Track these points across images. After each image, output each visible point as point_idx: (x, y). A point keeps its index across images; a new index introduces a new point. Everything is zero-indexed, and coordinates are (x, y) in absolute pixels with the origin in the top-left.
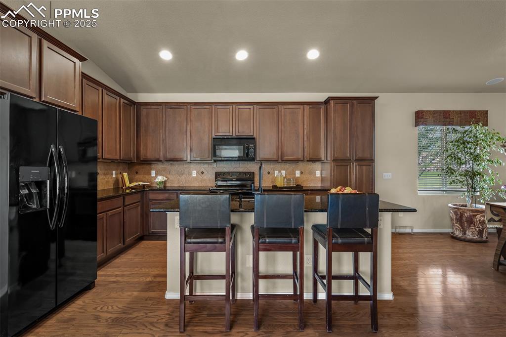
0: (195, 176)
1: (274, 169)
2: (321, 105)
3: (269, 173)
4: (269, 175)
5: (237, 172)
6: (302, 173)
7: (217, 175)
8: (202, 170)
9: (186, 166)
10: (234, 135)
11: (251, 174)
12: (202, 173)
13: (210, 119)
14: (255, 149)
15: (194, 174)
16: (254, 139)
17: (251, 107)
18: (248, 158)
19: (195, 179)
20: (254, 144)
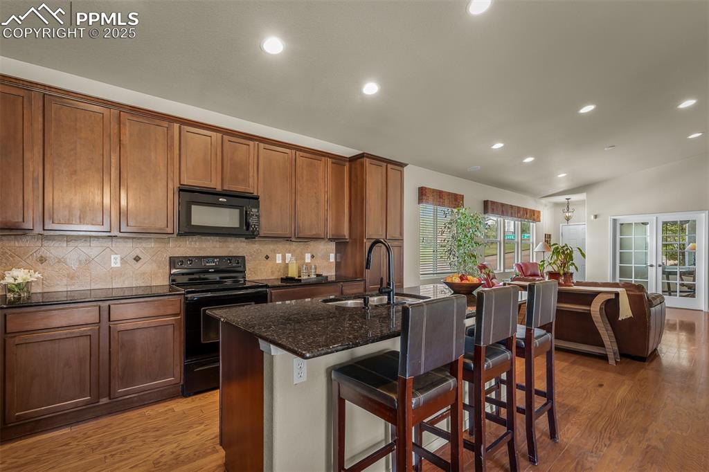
0: (119, 265)
1: (275, 252)
2: (345, 161)
3: (267, 257)
4: (268, 261)
5: (216, 257)
6: (313, 257)
7: (173, 262)
8: (137, 252)
9: (94, 243)
10: (219, 188)
11: (241, 260)
12: (137, 259)
13: (169, 147)
14: (258, 216)
15: (115, 262)
16: (257, 198)
17: (251, 143)
18: (247, 231)
19: (114, 274)
20: (257, 207)
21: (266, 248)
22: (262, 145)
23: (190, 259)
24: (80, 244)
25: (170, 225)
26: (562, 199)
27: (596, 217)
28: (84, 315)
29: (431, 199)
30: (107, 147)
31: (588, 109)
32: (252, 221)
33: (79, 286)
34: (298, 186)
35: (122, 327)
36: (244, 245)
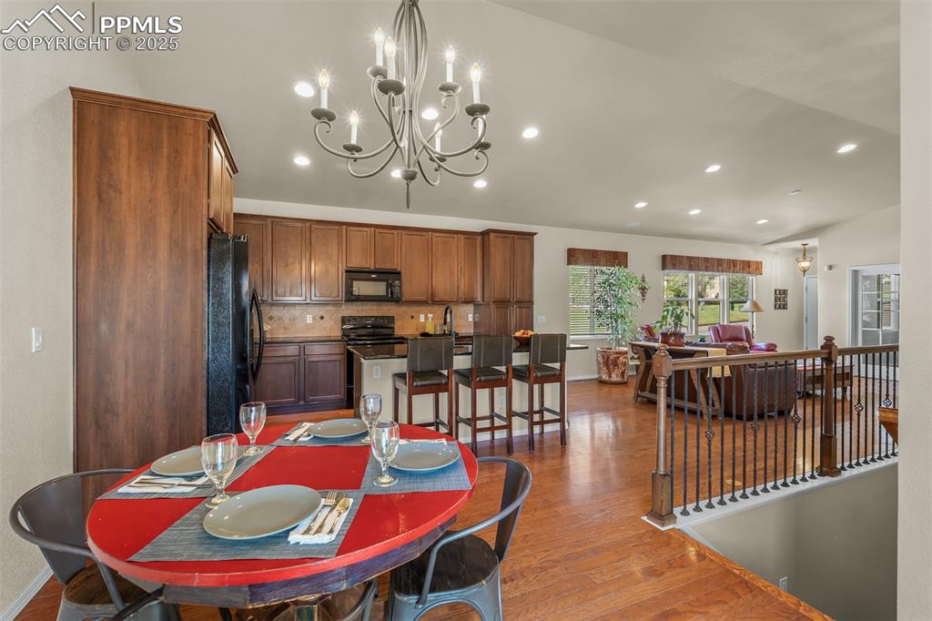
0: (311, 322)
1: (419, 313)
2: (477, 235)
3: (412, 317)
4: (413, 320)
5: (372, 317)
7: (344, 320)
8: (322, 313)
9: (298, 308)
10: (372, 267)
11: (392, 319)
12: (322, 318)
13: (339, 244)
14: (400, 287)
15: (309, 320)
16: (399, 273)
17: (395, 232)
18: (392, 298)
19: (309, 327)
20: (400, 279)
21: (412, 310)
22: (404, 232)
23: (354, 318)
24: (290, 308)
25: (340, 294)
26: (798, 244)
27: (830, 268)
28: (292, 350)
29: (581, 258)
30: (304, 248)
31: (714, 168)
32: (396, 290)
33: (290, 335)
34: (434, 262)
35: (311, 359)
36: (394, 307)
